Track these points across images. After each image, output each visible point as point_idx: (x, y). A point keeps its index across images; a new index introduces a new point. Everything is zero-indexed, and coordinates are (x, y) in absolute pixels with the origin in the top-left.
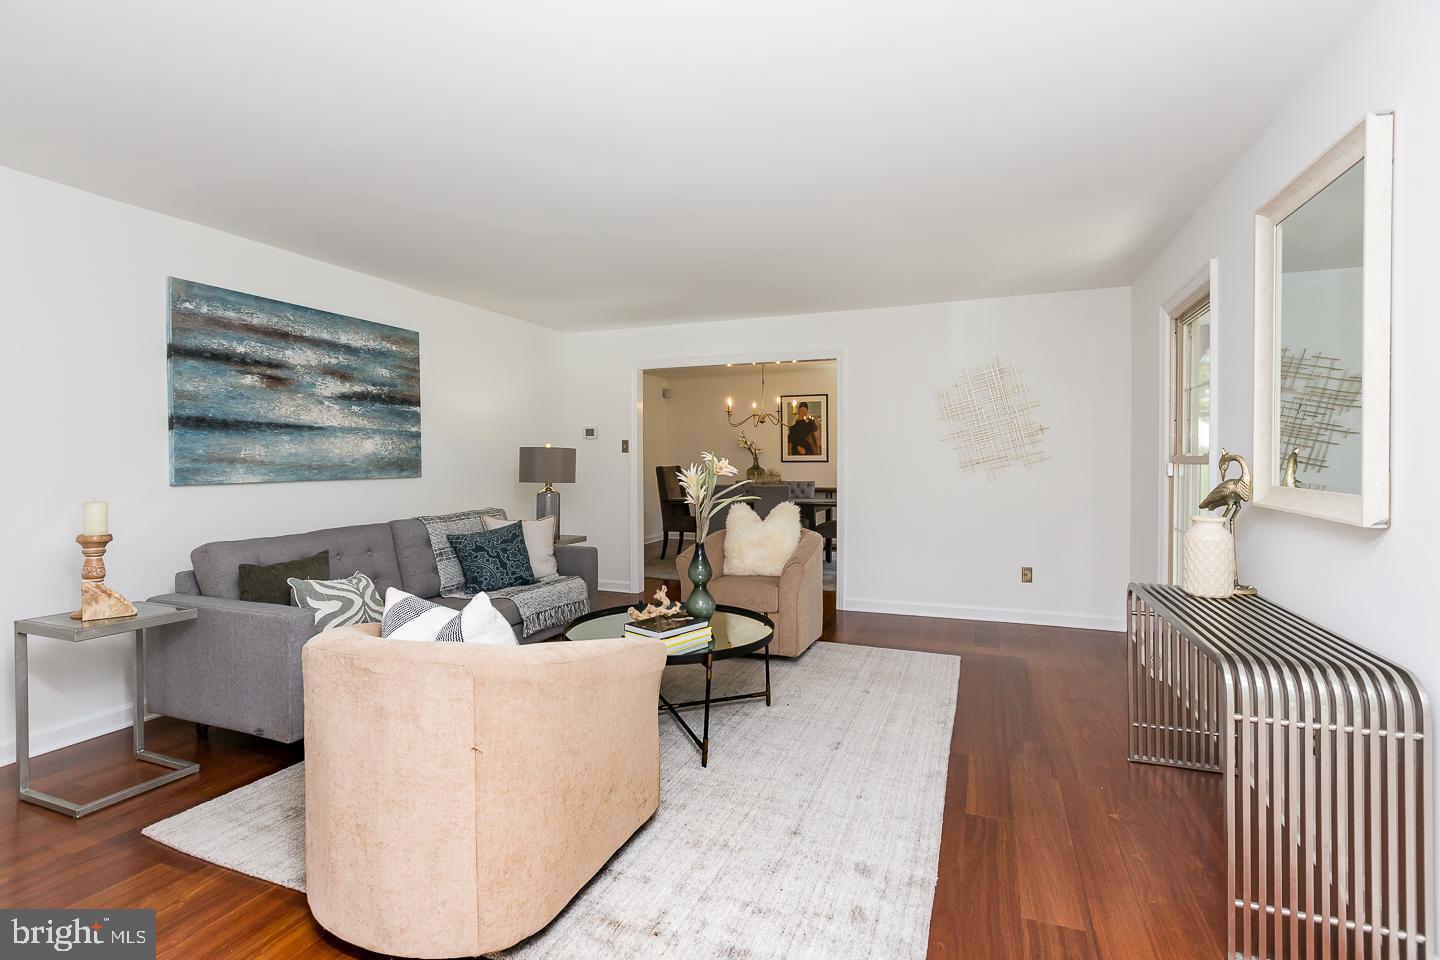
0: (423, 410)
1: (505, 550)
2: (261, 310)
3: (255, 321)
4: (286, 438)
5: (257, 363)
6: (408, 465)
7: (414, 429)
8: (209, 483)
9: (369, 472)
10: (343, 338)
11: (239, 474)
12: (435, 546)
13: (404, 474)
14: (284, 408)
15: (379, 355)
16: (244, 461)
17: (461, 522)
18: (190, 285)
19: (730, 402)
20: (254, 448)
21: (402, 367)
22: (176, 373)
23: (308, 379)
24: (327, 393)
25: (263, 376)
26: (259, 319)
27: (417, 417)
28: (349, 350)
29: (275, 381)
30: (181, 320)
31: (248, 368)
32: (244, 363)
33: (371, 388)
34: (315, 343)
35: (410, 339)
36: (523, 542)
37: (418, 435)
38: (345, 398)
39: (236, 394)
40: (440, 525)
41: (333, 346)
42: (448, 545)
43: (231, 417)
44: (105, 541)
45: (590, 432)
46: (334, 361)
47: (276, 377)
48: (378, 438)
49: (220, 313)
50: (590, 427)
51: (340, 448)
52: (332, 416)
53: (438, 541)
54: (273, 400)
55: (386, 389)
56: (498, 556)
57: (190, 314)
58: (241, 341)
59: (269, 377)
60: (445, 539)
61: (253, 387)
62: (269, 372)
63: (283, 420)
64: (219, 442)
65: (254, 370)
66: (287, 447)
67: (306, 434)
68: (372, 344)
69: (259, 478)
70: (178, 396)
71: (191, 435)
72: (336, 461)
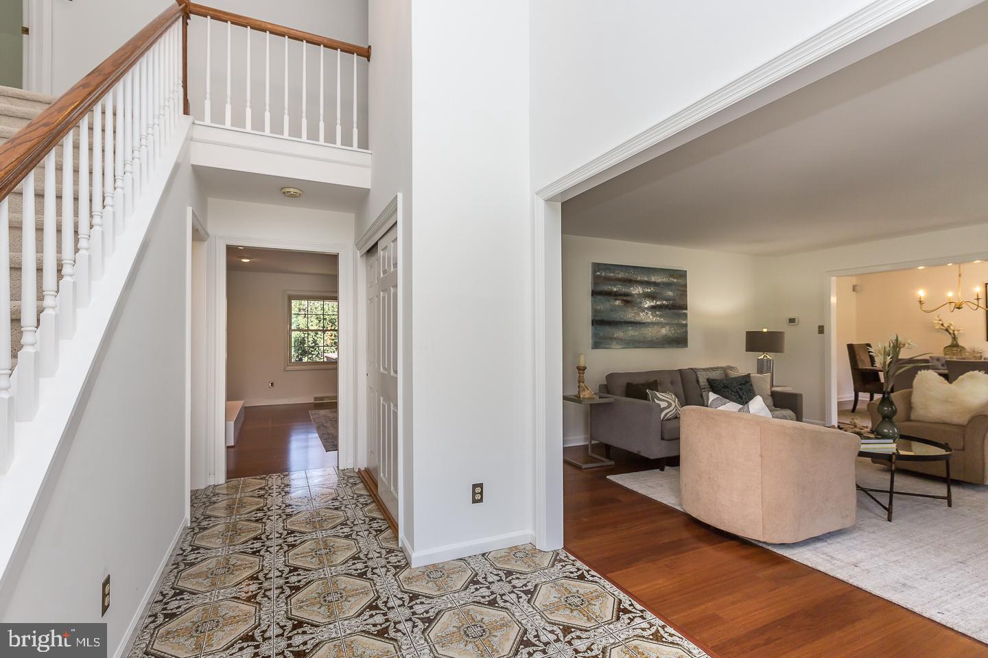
0: (688, 312)
1: (741, 389)
2: (622, 271)
3: (620, 276)
4: (630, 328)
5: (620, 295)
6: (680, 341)
7: (684, 322)
8: (604, 348)
9: (664, 344)
10: (653, 279)
11: (614, 345)
12: (702, 384)
13: (680, 345)
14: (630, 315)
15: (668, 285)
16: (615, 339)
17: (714, 372)
18: (599, 264)
19: (921, 293)
20: (619, 333)
21: (678, 290)
22: (594, 303)
23: (639, 300)
24: (646, 306)
25: (623, 301)
26: (621, 275)
27: (686, 315)
28: (655, 284)
29: (627, 303)
30: (596, 280)
31: (618, 297)
32: (616, 295)
33: (664, 302)
34: (642, 283)
35: (682, 275)
36: (751, 385)
37: (686, 325)
38: (653, 308)
39: (613, 309)
40: (703, 373)
41: (648, 284)
42: (707, 384)
43: (612, 319)
44: (585, 368)
45: (792, 321)
46: (649, 291)
47: (628, 300)
48: (668, 328)
49: (608, 274)
50: (792, 316)
51: (650, 333)
52: (649, 317)
53: (703, 381)
54: (625, 311)
55: (671, 302)
56: (737, 392)
57: (599, 277)
58: (615, 286)
59: (625, 301)
60: (706, 381)
61: (618, 306)
62: (625, 298)
63: (630, 320)
64: (607, 330)
65: (620, 298)
66: (631, 332)
67: (638, 326)
68: (665, 280)
69: (621, 346)
70: (595, 311)
71: (599, 328)
72: (649, 339)
